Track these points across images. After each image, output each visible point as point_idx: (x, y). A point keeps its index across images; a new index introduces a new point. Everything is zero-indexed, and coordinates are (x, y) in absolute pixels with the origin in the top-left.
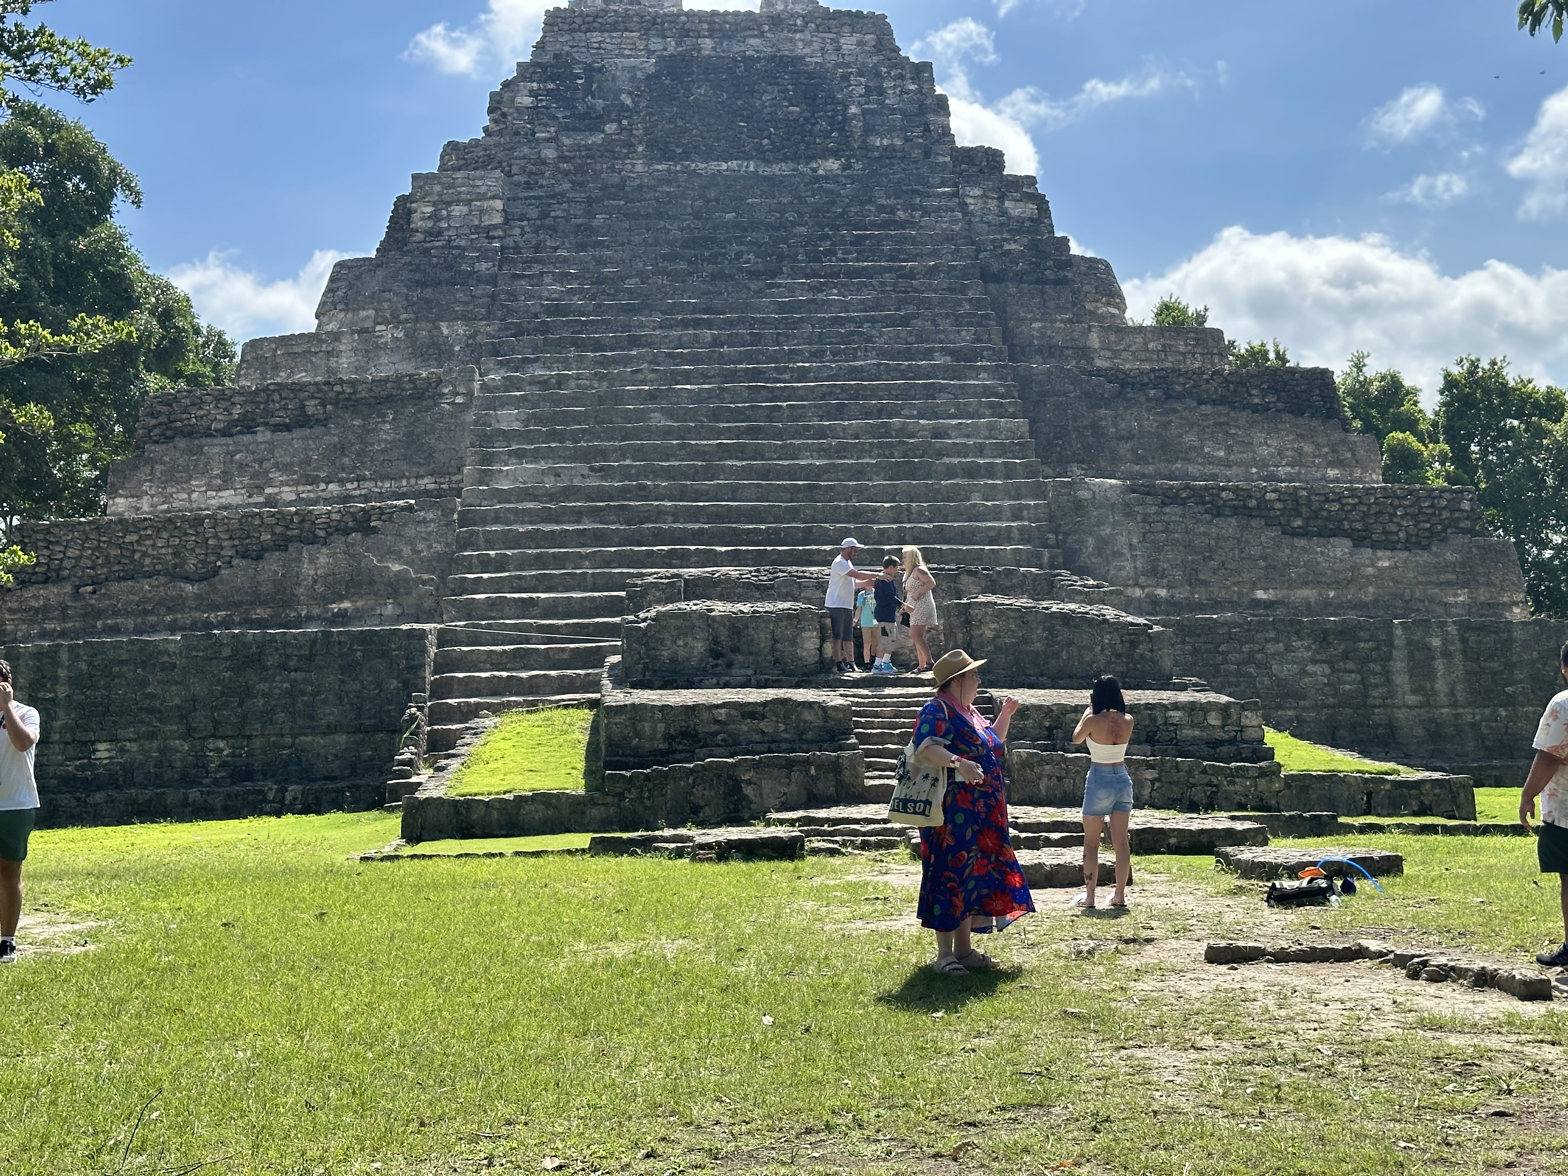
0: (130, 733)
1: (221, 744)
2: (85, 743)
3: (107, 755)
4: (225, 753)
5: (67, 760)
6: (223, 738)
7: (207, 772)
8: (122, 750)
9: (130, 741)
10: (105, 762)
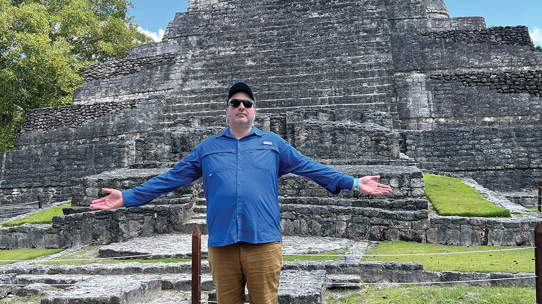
0: (23, 185)
1: (53, 189)
2: (10, 189)
3: (16, 193)
4: (55, 192)
5: (4, 195)
6: (54, 187)
7: (49, 200)
8: (22, 192)
9: (24, 188)
10: (16, 196)
